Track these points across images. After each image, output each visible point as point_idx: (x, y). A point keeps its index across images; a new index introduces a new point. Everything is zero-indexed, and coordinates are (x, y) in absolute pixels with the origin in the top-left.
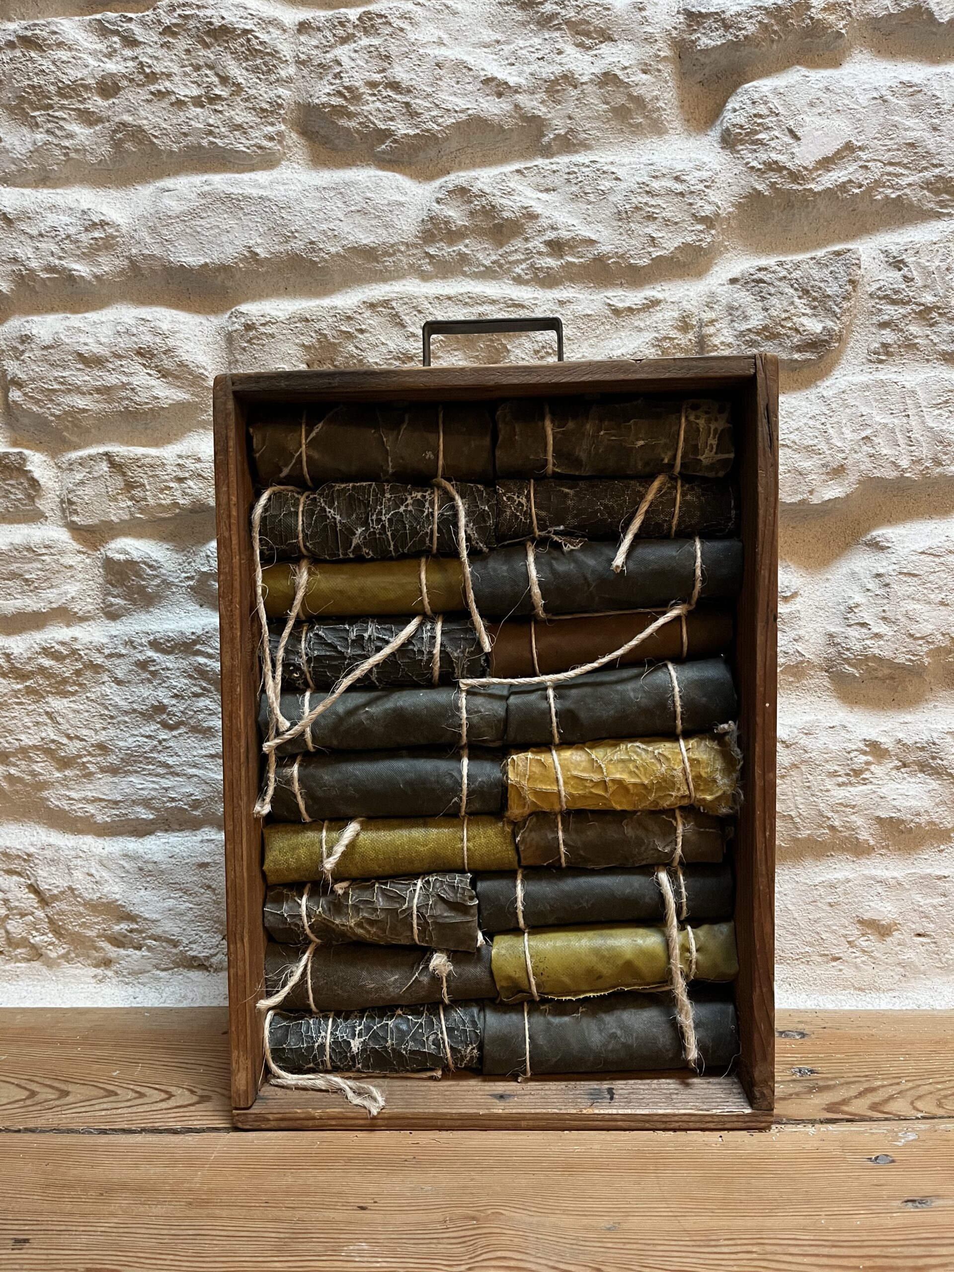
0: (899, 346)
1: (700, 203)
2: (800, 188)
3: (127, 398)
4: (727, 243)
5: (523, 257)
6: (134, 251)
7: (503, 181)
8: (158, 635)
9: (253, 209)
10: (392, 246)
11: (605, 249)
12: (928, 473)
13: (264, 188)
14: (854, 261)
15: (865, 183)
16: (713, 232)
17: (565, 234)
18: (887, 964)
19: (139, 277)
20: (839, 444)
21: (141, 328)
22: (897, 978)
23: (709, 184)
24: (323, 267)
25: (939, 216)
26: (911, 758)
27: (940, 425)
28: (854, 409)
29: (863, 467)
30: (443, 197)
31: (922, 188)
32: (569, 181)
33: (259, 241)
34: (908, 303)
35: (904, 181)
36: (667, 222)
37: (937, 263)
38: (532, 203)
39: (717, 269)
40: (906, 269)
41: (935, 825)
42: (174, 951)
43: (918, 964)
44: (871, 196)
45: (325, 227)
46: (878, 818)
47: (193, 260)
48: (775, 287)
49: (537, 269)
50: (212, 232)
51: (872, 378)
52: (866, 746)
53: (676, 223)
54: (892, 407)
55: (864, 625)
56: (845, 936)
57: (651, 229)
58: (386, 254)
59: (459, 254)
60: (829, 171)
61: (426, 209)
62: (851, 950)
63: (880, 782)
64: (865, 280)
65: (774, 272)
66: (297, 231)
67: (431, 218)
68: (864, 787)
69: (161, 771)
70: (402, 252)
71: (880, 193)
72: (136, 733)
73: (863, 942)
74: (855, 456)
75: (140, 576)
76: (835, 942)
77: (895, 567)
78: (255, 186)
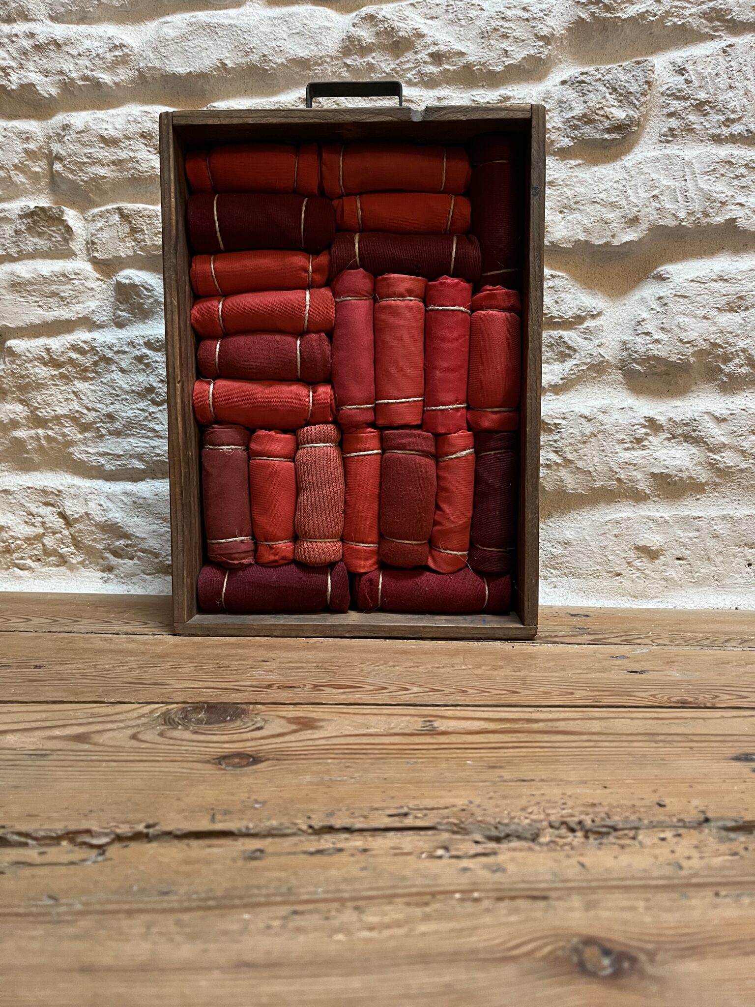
0: (682, 131)
1: (541, 26)
2: (612, 16)
3: (134, 168)
4: (560, 57)
5: (413, 66)
6: (142, 65)
7: (401, 10)
8: (151, 338)
9: (225, 33)
10: (321, 57)
11: (471, 59)
12: (699, 222)
13: (233, 19)
14: (649, 68)
15: (658, 13)
16: (550, 47)
17: (443, 48)
18: (654, 579)
19: (145, 83)
20: (635, 201)
21: (144, 118)
22: (661, 588)
23: (547, 13)
24: (272, 74)
25: (712, 38)
26: (679, 431)
27: (708, 186)
28: (647, 176)
29: (651, 218)
30: (357, 22)
31: (700, 17)
32: (447, 11)
33: (228, 55)
34: (688, 99)
35: (687, 12)
36: (516, 39)
37: (709, 71)
38: (420, 26)
39: (553, 75)
40: (687, 74)
41: (694, 479)
42: (156, 560)
43: (676, 579)
44: (663, 23)
45: (274, 44)
46: (653, 475)
47: (181, 69)
48: (592, 86)
49: (423, 74)
50: (196, 50)
51: (661, 153)
52: (646, 421)
53: (523, 41)
54: (674, 174)
55: (648, 334)
56: (625, 558)
57: (505, 45)
58: (316, 64)
59: (368, 64)
60: (633, 4)
61: (345, 31)
62: (629, 568)
63: (655, 449)
64: (658, 83)
65: (592, 75)
66: (254, 48)
67: (349, 37)
68: (644, 452)
69: (150, 434)
70: (327, 63)
71: (670, 21)
72: (134, 407)
73: (638, 563)
74: (647, 209)
75: (139, 296)
76: (618, 562)
77: (672, 291)
78: (226, 18)
